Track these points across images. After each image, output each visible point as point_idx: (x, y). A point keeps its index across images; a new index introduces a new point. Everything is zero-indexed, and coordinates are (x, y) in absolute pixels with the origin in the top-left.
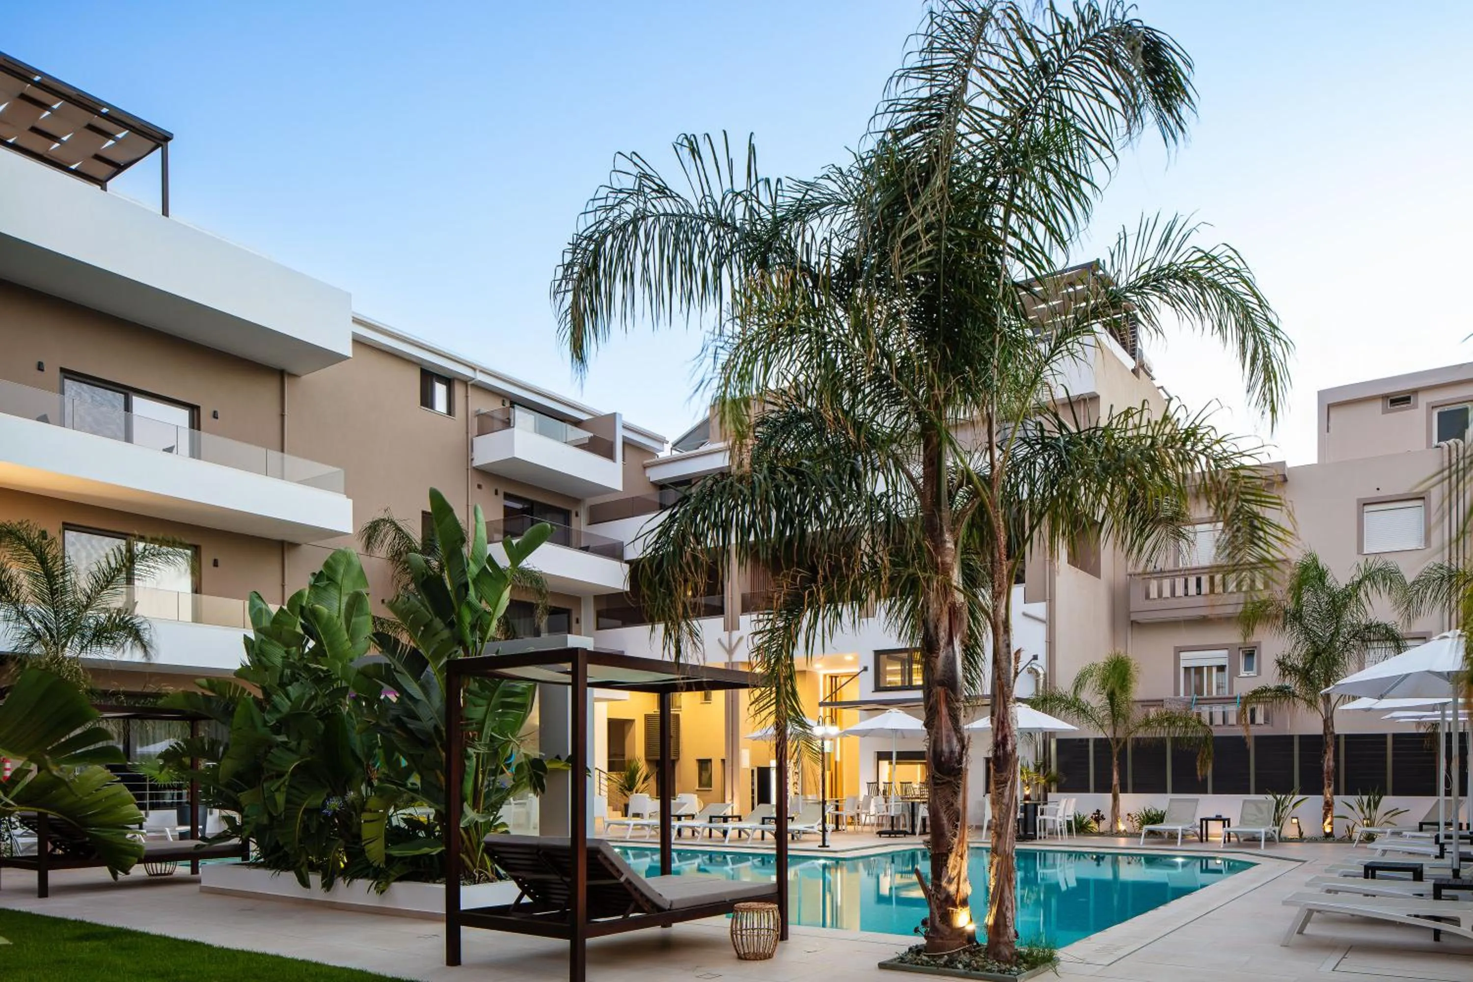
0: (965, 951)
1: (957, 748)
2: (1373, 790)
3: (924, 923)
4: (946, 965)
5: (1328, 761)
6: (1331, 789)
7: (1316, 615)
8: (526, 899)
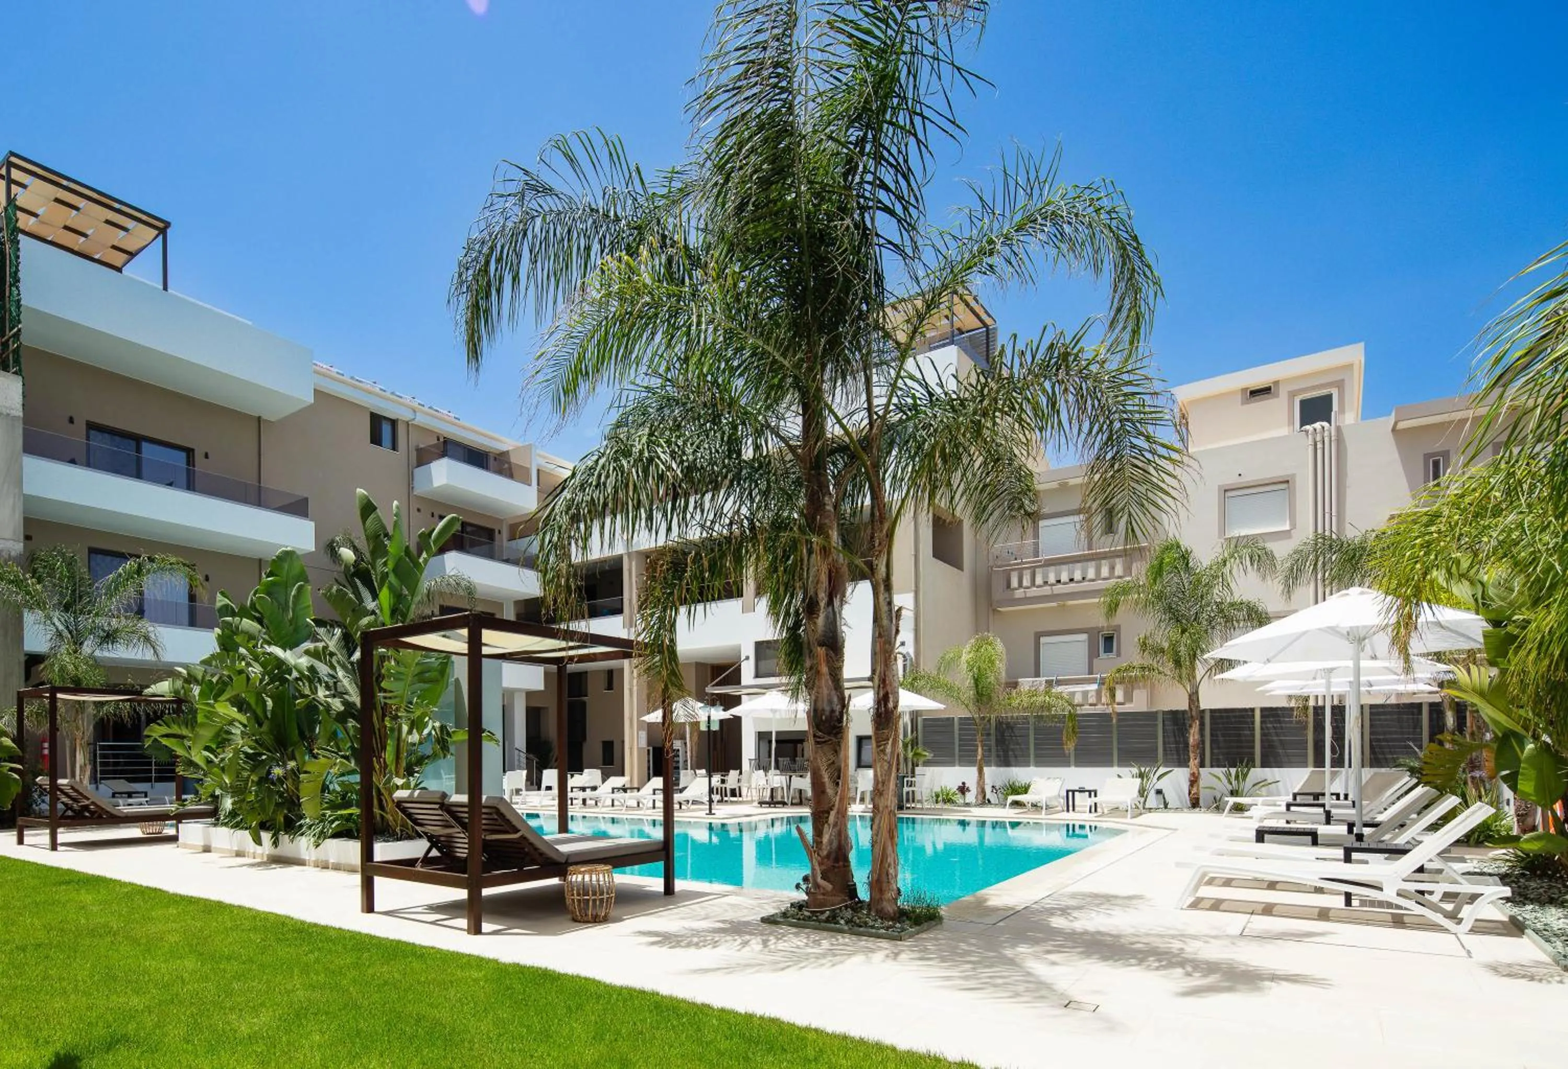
0: (846, 907)
1: (838, 708)
2: (1241, 762)
3: (806, 879)
4: (827, 921)
5: (1193, 736)
6: (1197, 761)
7: (1180, 595)
8: (435, 853)
